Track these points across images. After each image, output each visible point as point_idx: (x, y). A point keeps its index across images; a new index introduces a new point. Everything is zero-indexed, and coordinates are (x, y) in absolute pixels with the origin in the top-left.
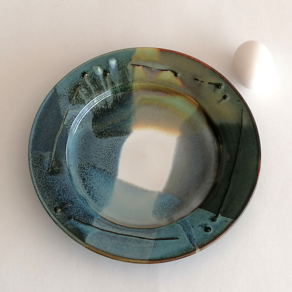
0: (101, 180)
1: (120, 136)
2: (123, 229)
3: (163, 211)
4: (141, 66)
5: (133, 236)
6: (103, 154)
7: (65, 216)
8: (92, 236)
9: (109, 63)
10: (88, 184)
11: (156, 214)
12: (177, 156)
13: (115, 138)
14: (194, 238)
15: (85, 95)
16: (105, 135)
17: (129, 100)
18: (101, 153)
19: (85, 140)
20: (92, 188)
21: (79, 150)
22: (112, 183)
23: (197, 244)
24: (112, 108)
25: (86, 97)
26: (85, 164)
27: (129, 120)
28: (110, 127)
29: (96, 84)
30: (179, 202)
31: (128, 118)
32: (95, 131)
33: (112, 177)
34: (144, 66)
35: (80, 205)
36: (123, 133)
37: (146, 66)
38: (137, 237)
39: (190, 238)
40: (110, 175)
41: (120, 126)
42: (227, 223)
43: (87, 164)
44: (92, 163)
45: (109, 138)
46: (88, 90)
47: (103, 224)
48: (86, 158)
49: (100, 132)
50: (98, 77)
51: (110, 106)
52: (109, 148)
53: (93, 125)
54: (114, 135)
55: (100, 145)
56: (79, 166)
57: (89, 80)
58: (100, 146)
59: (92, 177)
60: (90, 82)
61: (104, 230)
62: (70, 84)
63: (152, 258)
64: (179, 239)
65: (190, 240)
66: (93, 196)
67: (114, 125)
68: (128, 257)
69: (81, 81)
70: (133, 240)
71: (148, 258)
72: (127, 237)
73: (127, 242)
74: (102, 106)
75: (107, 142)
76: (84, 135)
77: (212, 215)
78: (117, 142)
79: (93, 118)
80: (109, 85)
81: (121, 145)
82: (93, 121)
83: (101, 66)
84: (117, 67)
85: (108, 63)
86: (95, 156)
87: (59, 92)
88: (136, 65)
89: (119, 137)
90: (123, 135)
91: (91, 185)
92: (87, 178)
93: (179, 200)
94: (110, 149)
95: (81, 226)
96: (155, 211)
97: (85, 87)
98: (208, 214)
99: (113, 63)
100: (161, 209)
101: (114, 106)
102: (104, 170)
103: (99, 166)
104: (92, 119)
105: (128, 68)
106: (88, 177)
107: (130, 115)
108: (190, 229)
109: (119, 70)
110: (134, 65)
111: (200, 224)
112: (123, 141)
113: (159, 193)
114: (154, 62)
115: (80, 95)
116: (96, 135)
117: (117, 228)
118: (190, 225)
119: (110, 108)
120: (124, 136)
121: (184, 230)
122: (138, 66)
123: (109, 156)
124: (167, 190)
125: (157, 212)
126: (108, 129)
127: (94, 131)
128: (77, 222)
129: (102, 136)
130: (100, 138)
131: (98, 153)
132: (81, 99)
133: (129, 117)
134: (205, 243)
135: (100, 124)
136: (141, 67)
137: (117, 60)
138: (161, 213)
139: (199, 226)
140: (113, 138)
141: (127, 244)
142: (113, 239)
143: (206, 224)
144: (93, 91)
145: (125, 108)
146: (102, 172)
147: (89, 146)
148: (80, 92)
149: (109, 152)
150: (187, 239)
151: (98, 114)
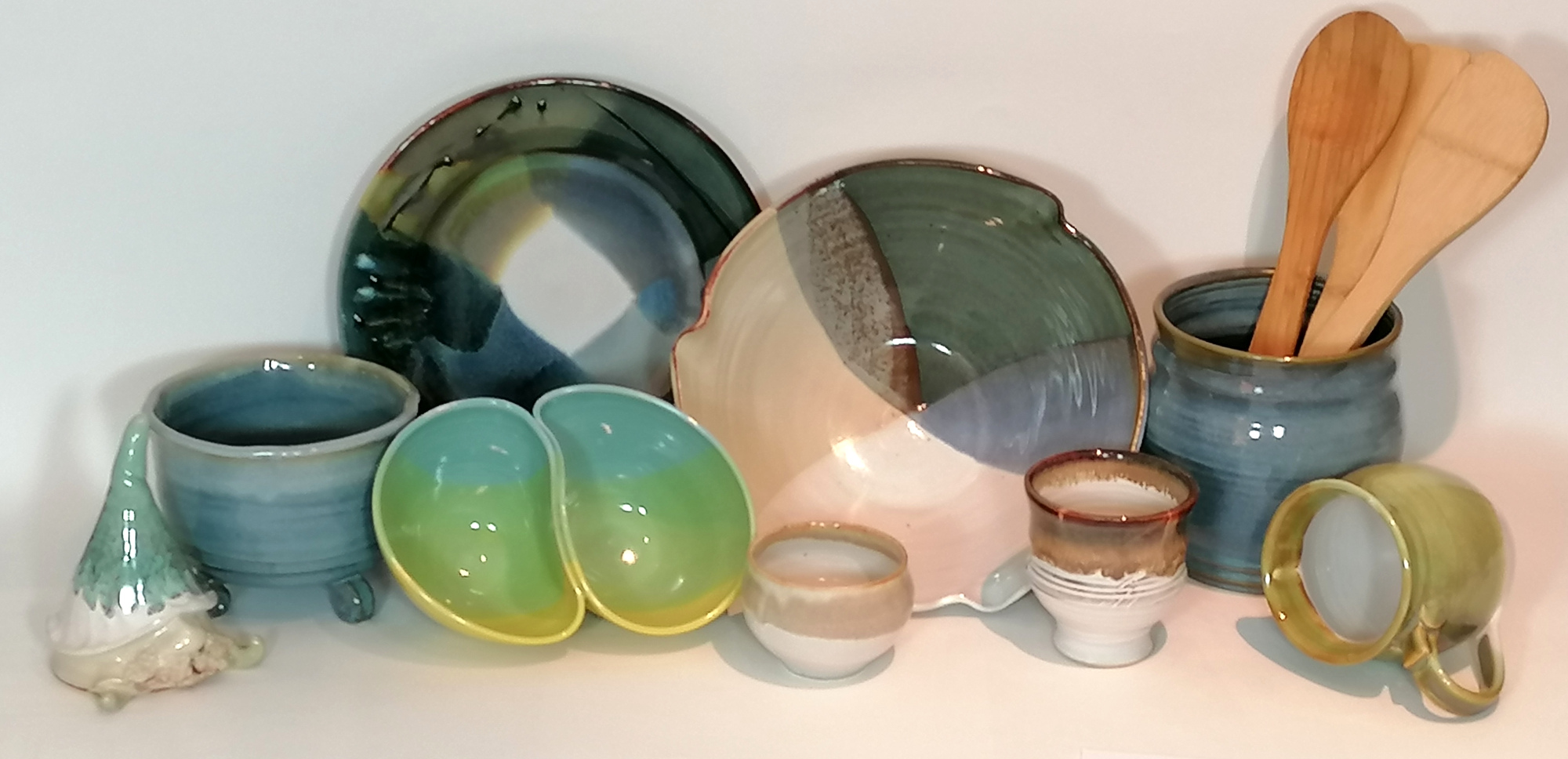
1: (496, 311)
4: (397, 214)
9: (361, 268)
13: (495, 321)
24: (438, 294)
28: (471, 320)
29: (387, 308)
32: (465, 349)
34: (401, 210)
36: (494, 302)
37: (401, 207)
41: (477, 302)
45: (491, 331)
49: (470, 341)
50: (375, 301)
51: (432, 298)
52: (508, 342)
55: (494, 352)
57: (373, 318)
60: (378, 318)
67: (470, 309)
74: (424, 312)
75: (495, 338)
78: (505, 323)
79: (436, 339)
82: (442, 343)
83: (359, 286)
84: (376, 258)
88: (391, 223)
89: (497, 314)
90: (498, 305)
97: (383, 333)
99: (364, 261)
101: (434, 290)
104: (437, 343)
105: (387, 240)
107: (468, 273)
109: (381, 257)
112: (509, 310)
113: (636, 302)
114: (405, 188)
116: (472, 350)
120: (501, 305)
122: (393, 219)
126: (473, 323)
127: (462, 349)
129: (480, 341)
130: (482, 346)
133: (470, 276)
135: (455, 333)
136: (399, 216)
137: (364, 251)
140: (494, 324)
151: (432, 327)
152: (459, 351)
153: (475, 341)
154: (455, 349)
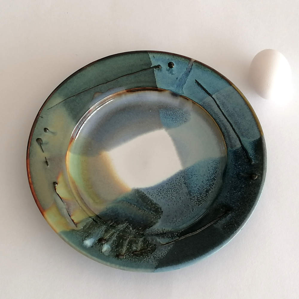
0: (195, 178)
1: (145, 195)
2: (223, 125)
3: (179, 116)
4: (71, 218)
5: (223, 113)
6: (173, 195)
7: (254, 168)
8: (250, 137)
9: (91, 245)
10: (207, 185)
11: (186, 119)
12: (125, 140)
13: (150, 197)
14: (185, 70)
15: (137, 243)
16: (155, 207)
17: (107, 213)
18: (173, 197)
19: (173, 218)
20: (208, 180)
21: (186, 216)
22: (190, 169)
23: (189, 64)
24: (126, 220)
25: (138, 242)
26: (194, 201)
27: (125, 199)
28: (145, 209)
29: (119, 242)
30: (161, 111)
31: (124, 201)
32: (159, 217)
33: (186, 173)
34: (69, 215)
35: (234, 168)
36: (140, 195)
37: (68, 214)
38: (220, 110)
39: (188, 73)
40: (185, 175)
41: (137, 202)
42: (155, 56)
43: (192, 200)
44: (188, 197)
45: (155, 202)
46: (131, 244)
47: (233, 141)
48: (188, 205)
49: (156, 213)
50: (112, 246)
51: (126, 223)
52: (164, 195)
53: (155, 224)
54: (150, 200)
55: (166, 204)
56: (199, 204)
57: (121, 250)
58: (168, 203)
59: (199, 188)
60: (122, 248)
61: (238, 136)
62: (140, 261)
63: (227, 85)
64: (195, 80)
65: (190, 72)
66: (214, 173)
67: (139, 207)
68: (243, 100)
69: (129, 255)
70: (225, 110)
71: (230, 88)
72: (227, 116)
73: (231, 112)
74: (131, 229)
75: (159, 201)
76: (170, 223)
77: (156, 71)
78: (153, 193)
79: (148, 228)
80: (111, 233)
81: (152, 188)
82: (151, 226)
83: (100, 250)
84: (89, 237)
85: (92, 247)
86: (179, 199)
87: (155, 263)
88: (74, 223)
89: (147, 195)
90: (142, 193)
91: (206, 183)
92: (204, 190)
93: (160, 112)
94: (163, 193)
95: (251, 151)
96: (185, 122)
97: (131, 249)
98: (157, 76)
99: (88, 242)
100: (178, 118)
101: (122, 221)
102: (185, 183)
103: (185, 190)
104: (150, 229)
105: (82, 228)
106: (202, 190)
107: (120, 201)
108: (180, 79)
109: (90, 233)
110: (76, 224)
111: (170, 75)
112: (147, 189)
113: (166, 130)
114: (59, 210)
115: (141, 247)
116: (161, 214)
117: (226, 129)
118: (178, 81)
119: (128, 223)
120: (143, 191)
121: (185, 83)
122: (73, 221)
123: (170, 190)
124: (160, 126)
125: (184, 119)
126: (147, 209)
127: (159, 219)
128: (250, 156)
129: (158, 208)
130: (161, 208)
131: (175, 199)
132: (144, 245)
133: (122, 201)
134: (184, 59)
135: (149, 219)
136: (73, 218)
137: (83, 240)
138: (182, 116)
139: (173, 74)
140: (151, 199)
141: (233, 111)
142: (238, 123)
143: (167, 70)
144: (127, 241)
145: (117, 211)
146: (188, 184)
147: (176, 211)
148: (139, 249)
149: (166, 192)
150: (191, 73)
151: (141, 228)
152: (160, 221)
153: (157, 211)
154: (157, 222)
